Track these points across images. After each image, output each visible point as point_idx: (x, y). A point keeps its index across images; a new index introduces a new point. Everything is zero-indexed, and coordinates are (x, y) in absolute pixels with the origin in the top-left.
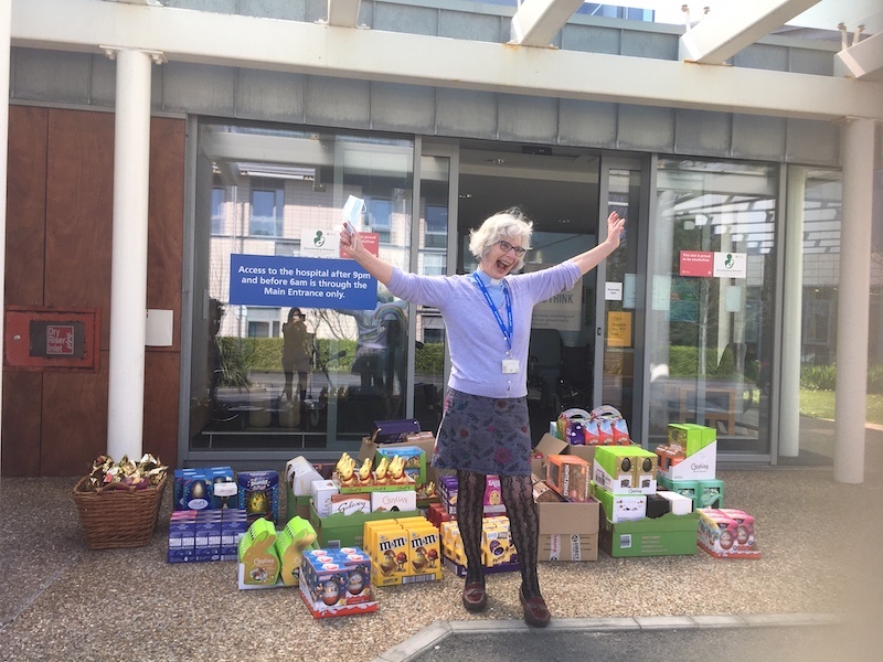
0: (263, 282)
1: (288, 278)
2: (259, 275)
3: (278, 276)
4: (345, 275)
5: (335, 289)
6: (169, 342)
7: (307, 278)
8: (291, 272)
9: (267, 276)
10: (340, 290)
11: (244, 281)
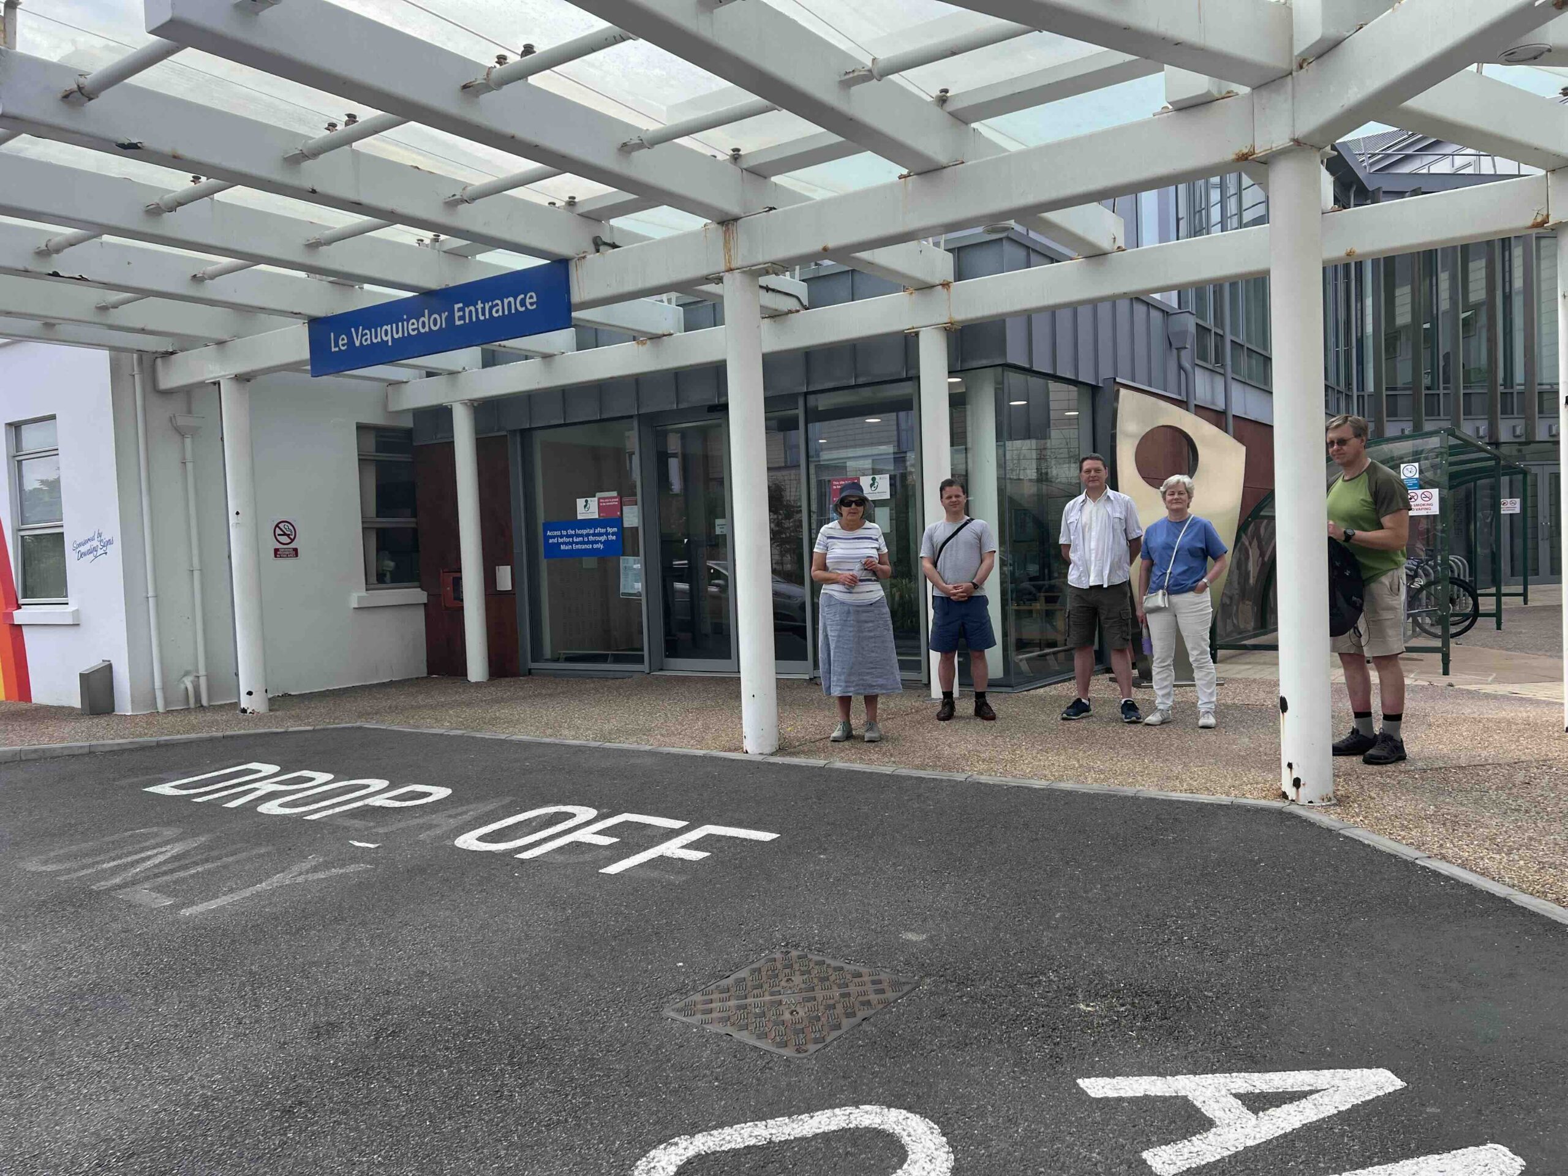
0: (560, 540)
1: (572, 536)
2: (557, 536)
3: (568, 536)
4: (603, 531)
5: (597, 542)
6: (510, 588)
7: (581, 535)
8: (573, 532)
9: (562, 536)
10: (600, 541)
11: (551, 541)
